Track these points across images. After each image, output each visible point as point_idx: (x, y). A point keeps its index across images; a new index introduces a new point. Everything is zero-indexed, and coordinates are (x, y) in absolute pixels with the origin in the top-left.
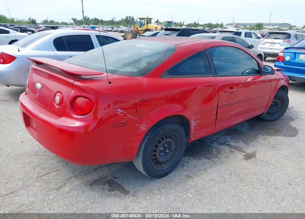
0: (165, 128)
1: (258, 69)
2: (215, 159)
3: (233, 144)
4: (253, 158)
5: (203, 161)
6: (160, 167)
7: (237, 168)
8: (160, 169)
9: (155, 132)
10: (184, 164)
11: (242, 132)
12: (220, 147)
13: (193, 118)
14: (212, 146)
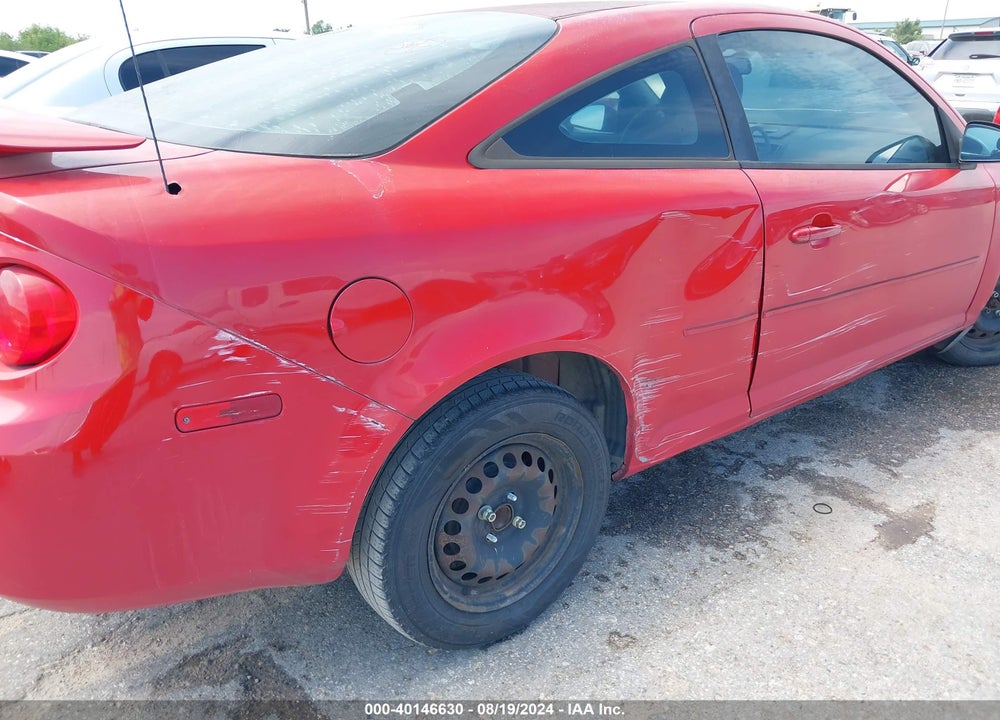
0: (498, 417)
1: (938, 142)
2: (750, 544)
3: (826, 470)
4: (923, 540)
5: (695, 553)
6: (483, 600)
7: (848, 591)
8: (483, 609)
9: (446, 439)
10: (605, 573)
11: (864, 416)
12: (771, 487)
13: (642, 363)
14: (737, 484)
